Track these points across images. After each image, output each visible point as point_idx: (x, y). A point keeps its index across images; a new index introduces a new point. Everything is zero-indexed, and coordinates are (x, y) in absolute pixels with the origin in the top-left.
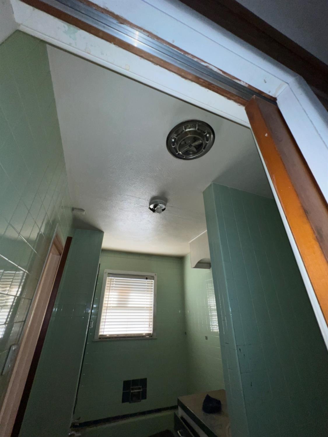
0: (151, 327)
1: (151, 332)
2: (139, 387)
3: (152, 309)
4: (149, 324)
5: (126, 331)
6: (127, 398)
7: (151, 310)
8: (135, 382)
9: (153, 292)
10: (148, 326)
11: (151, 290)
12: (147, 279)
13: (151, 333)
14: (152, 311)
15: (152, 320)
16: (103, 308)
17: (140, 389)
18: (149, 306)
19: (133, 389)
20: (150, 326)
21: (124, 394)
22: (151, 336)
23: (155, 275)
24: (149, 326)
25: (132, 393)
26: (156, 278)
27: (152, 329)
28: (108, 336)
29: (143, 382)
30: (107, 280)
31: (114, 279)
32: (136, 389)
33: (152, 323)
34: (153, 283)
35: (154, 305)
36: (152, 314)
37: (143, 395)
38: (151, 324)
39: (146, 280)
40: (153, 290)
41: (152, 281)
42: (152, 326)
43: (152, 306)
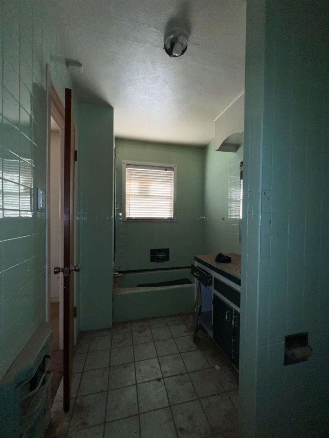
0: (172, 213)
1: (172, 217)
2: (163, 253)
3: (173, 198)
4: (170, 210)
5: (150, 215)
6: (153, 259)
7: (172, 199)
8: (160, 251)
9: (173, 183)
10: (169, 212)
11: (171, 181)
12: (166, 170)
13: (171, 218)
14: (173, 200)
15: (173, 207)
16: (127, 196)
17: (164, 255)
18: (169, 195)
19: (158, 255)
20: (171, 212)
21: (151, 258)
22: (172, 220)
23: (175, 166)
24: (170, 212)
25: (158, 257)
26: (175, 169)
27: (172, 214)
28: (134, 218)
29: (167, 251)
30: (127, 171)
31: (133, 170)
32: (160, 255)
33: (172, 210)
34: (173, 174)
35: (174, 195)
36: (173, 202)
37: (167, 259)
38: (172, 211)
39: (165, 171)
40: (173, 181)
41: (172, 173)
42: (172, 212)
43: (173, 195)
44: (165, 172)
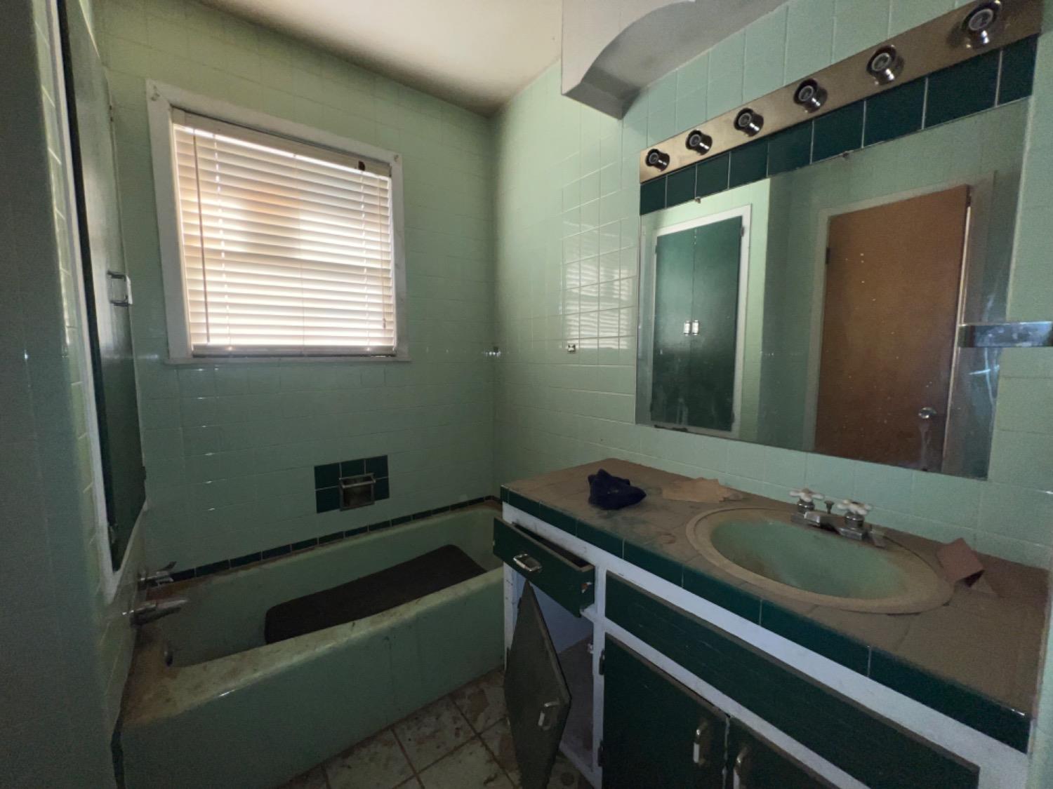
0: (390, 331)
1: (393, 344)
2: (366, 475)
3: (391, 275)
4: (384, 320)
5: (304, 337)
6: (326, 502)
7: (388, 279)
8: (353, 467)
9: (390, 222)
10: (381, 327)
11: (383, 213)
12: (362, 167)
13: (390, 348)
14: (392, 284)
15: (393, 310)
17: (368, 479)
18: (378, 266)
19: (346, 482)
20: (388, 327)
21: (319, 495)
22: (392, 355)
23: (396, 158)
24: (385, 326)
25: (345, 491)
26: (397, 168)
27: (393, 335)
29: (379, 465)
30: (174, 136)
32: (355, 481)
33: (392, 319)
34: (389, 187)
35: (397, 266)
36: (392, 293)
37: (382, 491)
38: (391, 322)
39: (358, 172)
40: (390, 213)
41: (385, 182)
42: (393, 327)
43: (391, 267)
44: (359, 176)
